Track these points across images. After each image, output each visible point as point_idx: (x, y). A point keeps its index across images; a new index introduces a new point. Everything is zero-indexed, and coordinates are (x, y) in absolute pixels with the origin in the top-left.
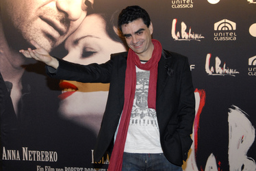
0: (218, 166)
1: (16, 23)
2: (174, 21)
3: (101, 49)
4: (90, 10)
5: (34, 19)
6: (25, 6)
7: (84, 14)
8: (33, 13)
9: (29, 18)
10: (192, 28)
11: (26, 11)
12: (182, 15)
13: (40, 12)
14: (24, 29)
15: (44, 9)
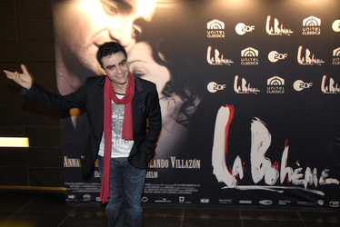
0: (243, 165)
2: (209, 49)
3: (148, 72)
7: (134, 41)
8: (88, 40)
9: (85, 45)
10: (224, 54)
12: (216, 44)
13: (95, 39)
15: (97, 36)
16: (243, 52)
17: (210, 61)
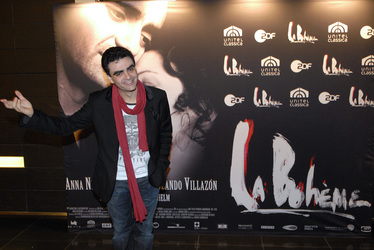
0: (264, 186)
1: (76, 59)
2: (226, 58)
4: (148, 46)
5: (94, 55)
6: (84, 42)
9: (89, 54)
11: (85, 47)
13: (100, 48)
14: (84, 65)
15: (103, 45)
16: (263, 61)
17: (227, 72)
